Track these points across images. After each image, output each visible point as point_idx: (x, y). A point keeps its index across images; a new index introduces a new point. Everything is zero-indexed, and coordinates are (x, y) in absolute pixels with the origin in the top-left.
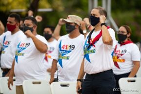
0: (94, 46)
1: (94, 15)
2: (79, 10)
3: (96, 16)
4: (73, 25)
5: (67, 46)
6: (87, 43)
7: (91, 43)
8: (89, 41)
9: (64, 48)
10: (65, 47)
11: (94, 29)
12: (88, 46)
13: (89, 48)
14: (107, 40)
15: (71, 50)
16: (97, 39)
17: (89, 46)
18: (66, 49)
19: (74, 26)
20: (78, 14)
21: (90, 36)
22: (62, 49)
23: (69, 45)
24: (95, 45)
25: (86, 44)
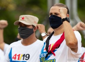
0: (54, 55)
1: (56, 14)
2: (35, 9)
3: (59, 16)
4: (31, 27)
5: (19, 55)
6: (45, 51)
7: (50, 51)
8: (47, 49)
9: (15, 58)
10: (17, 57)
11: (53, 33)
12: (45, 54)
13: (47, 57)
14: (71, 41)
15: (25, 60)
16: (58, 45)
17: (47, 55)
18: (19, 59)
19: (32, 29)
20: (34, 14)
21: (47, 42)
22: (13, 60)
23: (22, 54)
24: (55, 53)
25: (42, 52)
